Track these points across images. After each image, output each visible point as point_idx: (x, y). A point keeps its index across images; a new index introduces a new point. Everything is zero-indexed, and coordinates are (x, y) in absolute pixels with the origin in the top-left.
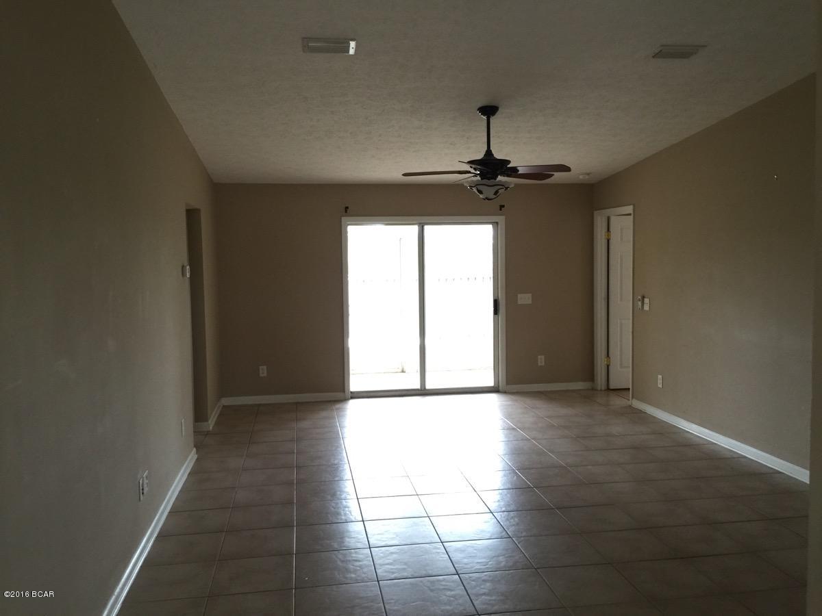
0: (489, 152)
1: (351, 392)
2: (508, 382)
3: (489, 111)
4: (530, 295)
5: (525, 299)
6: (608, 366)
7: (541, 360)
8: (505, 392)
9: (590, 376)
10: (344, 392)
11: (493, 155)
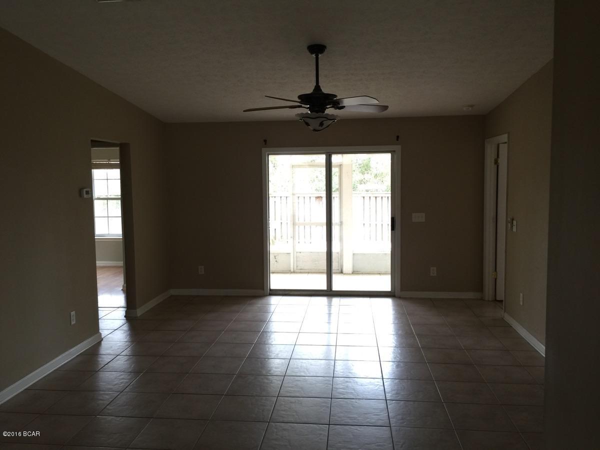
0: (317, 88)
1: (270, 290)
2: (402, 290)
3: (317, 49)
4: (424, 214)
5: (419, 218)
6: (496, 279)
7: (433, 272)
8: (400, 298)
9: (480, 288)
10: (264, 289)
11: (321, 90)
